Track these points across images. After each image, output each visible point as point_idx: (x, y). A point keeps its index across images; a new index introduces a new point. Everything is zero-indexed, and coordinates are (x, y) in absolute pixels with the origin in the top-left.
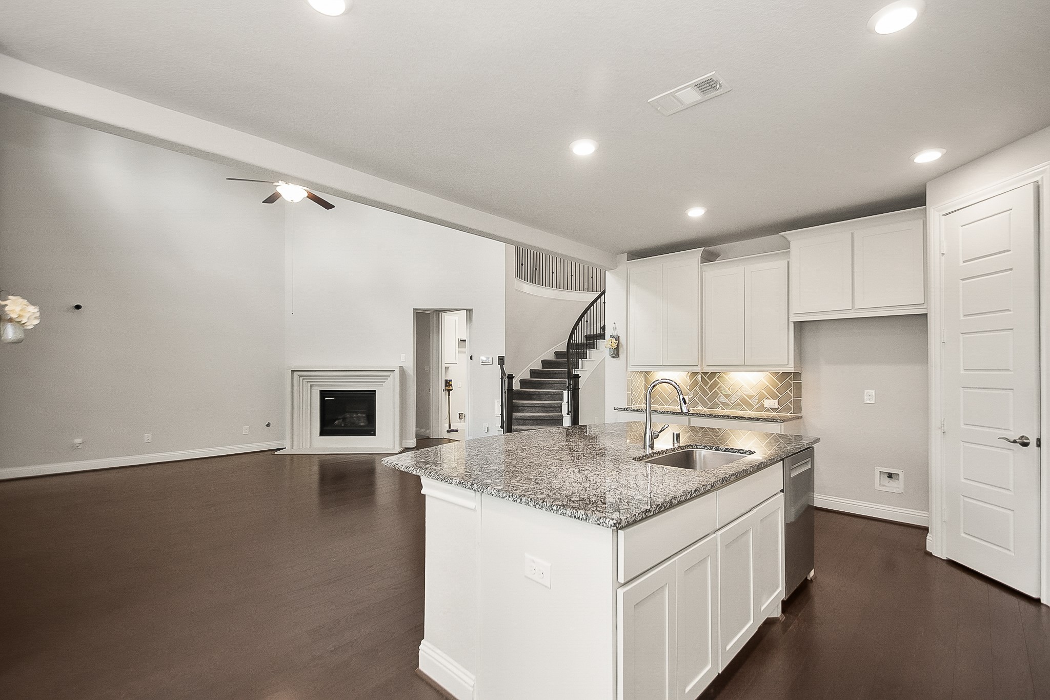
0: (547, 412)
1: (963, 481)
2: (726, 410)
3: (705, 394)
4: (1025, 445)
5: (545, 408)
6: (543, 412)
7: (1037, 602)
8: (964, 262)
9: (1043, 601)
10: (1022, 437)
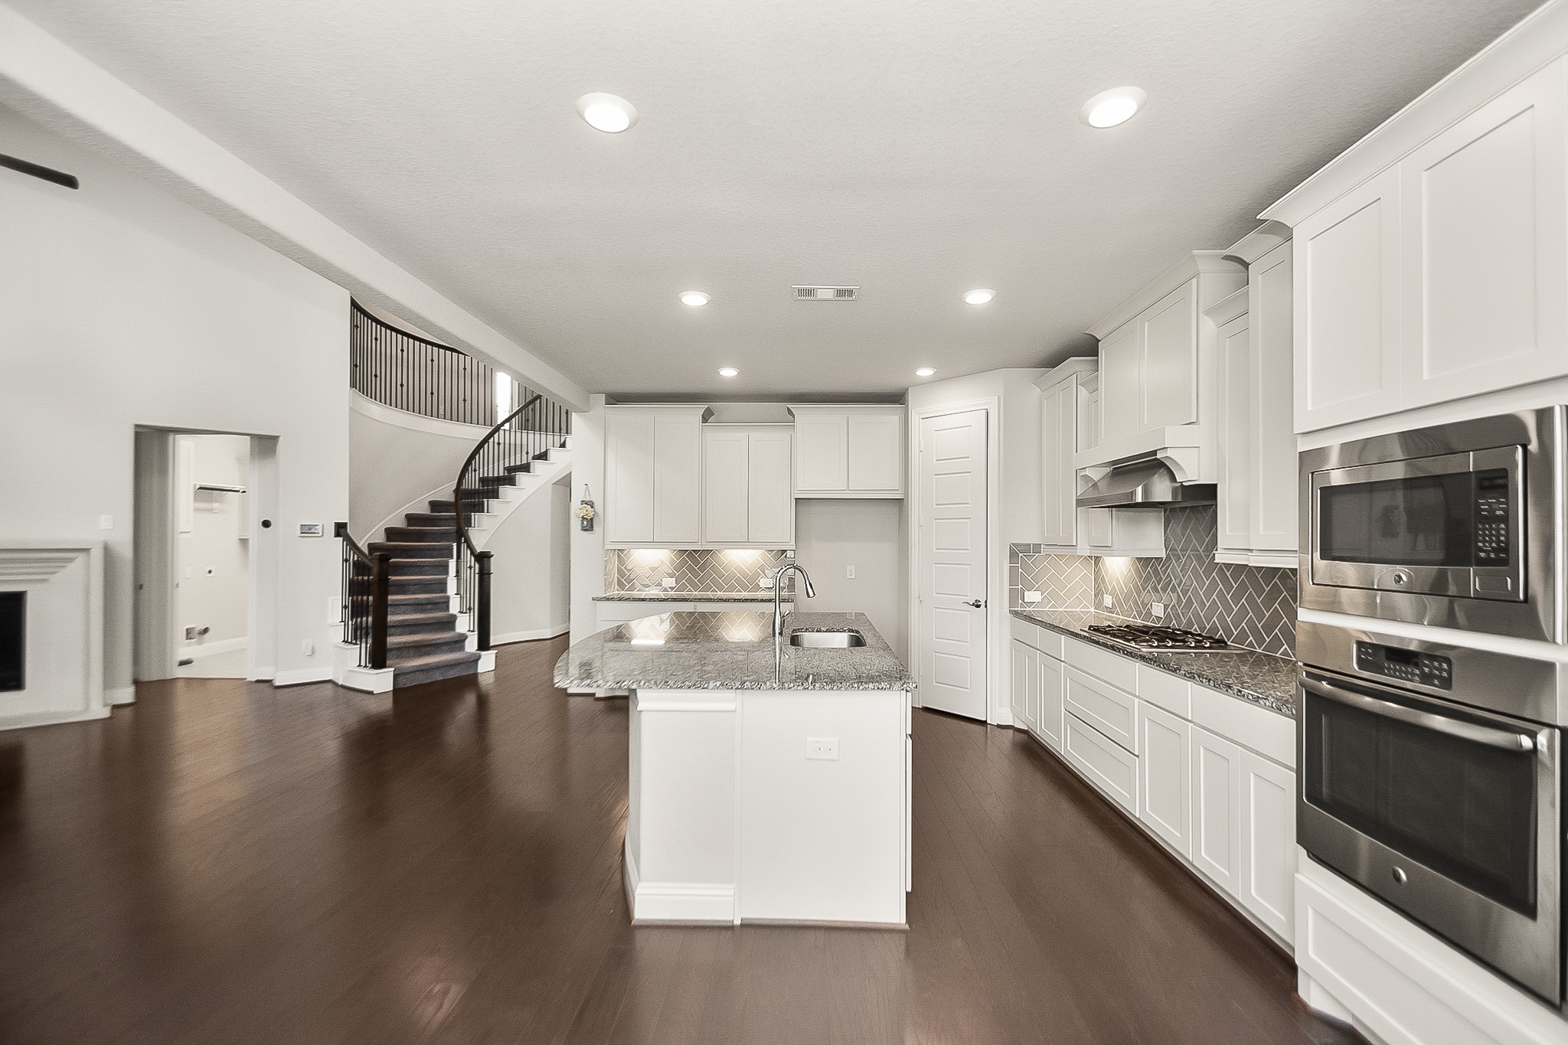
0: (422, 611)
1: (935, 639)
2: (719, 593)
3: (696, 575)
4: (978, 606)
5: (419, 606)
6: (416, 611)
7: (984, 723)
8: (937, 460)
9: (988, 722)
10: (976, 601)
